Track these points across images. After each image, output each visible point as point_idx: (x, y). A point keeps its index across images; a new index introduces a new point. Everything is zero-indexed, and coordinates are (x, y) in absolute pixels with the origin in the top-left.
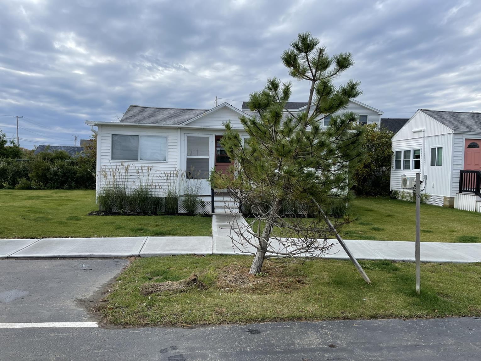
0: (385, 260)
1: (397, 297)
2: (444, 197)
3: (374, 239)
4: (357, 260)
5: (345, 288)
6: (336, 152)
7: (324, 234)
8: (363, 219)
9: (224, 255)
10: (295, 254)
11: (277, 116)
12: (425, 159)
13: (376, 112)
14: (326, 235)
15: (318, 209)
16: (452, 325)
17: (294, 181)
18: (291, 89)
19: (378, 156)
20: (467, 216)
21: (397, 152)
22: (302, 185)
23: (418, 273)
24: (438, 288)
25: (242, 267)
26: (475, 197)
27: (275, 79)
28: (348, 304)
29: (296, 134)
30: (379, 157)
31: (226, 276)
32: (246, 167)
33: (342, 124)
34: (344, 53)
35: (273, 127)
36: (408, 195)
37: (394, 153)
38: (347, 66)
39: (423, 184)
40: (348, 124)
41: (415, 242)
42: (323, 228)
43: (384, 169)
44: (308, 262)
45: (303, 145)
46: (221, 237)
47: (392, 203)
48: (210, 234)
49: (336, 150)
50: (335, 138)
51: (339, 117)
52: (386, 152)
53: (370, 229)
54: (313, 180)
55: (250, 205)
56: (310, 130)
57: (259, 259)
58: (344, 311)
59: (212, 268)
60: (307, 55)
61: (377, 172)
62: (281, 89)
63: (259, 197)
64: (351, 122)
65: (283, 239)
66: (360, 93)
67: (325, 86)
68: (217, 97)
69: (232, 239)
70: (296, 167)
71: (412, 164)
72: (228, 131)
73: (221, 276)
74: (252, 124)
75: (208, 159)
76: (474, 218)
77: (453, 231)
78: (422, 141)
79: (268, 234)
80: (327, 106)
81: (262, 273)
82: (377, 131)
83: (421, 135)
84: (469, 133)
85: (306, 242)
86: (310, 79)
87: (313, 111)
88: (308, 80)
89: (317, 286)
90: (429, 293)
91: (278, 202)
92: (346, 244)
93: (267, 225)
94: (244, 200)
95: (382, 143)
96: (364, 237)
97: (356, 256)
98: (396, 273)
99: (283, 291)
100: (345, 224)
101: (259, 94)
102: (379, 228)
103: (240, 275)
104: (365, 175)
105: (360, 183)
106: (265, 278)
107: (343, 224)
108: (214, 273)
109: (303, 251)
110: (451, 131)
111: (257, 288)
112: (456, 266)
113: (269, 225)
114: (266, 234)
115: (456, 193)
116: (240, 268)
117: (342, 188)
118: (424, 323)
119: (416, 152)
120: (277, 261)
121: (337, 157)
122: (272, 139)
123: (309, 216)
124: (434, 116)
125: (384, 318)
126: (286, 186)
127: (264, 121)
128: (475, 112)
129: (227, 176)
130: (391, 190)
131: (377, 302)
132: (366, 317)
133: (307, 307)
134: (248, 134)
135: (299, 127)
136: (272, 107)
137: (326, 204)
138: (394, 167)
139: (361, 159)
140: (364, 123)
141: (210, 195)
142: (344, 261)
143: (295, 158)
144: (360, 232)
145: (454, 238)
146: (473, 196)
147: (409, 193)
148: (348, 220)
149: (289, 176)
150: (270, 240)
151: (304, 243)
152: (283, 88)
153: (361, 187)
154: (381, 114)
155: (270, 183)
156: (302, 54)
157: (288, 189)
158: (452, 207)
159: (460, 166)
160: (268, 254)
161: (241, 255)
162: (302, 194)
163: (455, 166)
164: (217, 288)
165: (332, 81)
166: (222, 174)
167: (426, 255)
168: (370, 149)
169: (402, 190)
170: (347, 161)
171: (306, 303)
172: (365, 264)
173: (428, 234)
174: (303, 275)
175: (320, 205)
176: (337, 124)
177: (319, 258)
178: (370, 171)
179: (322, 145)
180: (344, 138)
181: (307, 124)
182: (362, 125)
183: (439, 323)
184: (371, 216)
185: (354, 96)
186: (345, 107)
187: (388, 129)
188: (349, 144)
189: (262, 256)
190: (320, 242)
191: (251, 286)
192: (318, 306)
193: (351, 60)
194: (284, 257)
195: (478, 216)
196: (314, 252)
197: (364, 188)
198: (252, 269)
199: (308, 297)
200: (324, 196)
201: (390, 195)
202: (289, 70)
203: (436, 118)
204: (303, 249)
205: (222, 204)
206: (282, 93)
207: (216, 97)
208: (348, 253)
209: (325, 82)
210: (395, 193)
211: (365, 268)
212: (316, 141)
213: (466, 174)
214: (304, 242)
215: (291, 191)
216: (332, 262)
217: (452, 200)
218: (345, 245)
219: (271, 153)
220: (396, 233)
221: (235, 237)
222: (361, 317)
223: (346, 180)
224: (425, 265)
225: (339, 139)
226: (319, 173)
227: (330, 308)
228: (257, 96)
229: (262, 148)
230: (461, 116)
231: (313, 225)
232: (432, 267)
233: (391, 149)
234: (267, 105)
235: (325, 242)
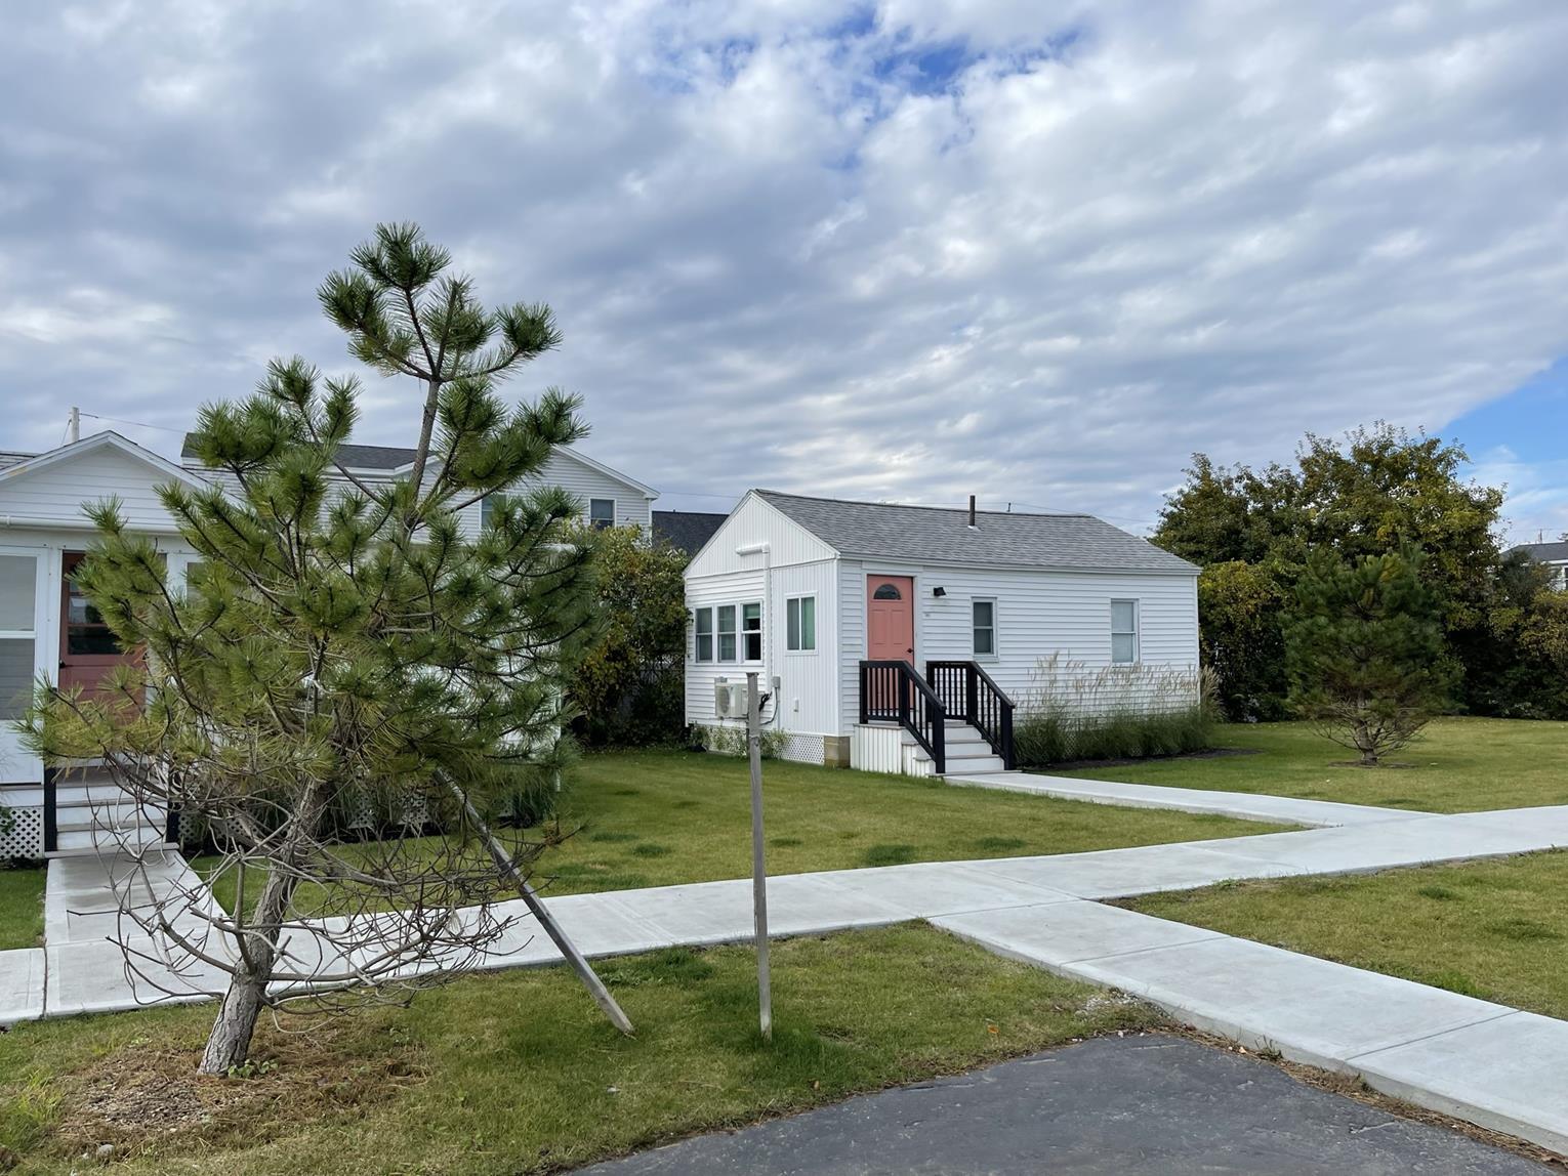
0: (675, 948)
1: (709, 1063)
2: (825, 737)
3: (642, 883)
4: (589, 959)
5: (553, 1062)
6: (516, 613)
7: (482, 889)
8: (606, 823)
9: (94, 1014)
10: (378, 972)
11: (306, 492)
12: (773, 632)
13: (638, 491)
14: (486, 890)
15: (460, 807)
16: (859, 1121)
17: (371, 713)
18: (360, 402)
19: (648, 623)
20: (882, 788)
21: (700, 611)
22: (400, 728)
23: (764, 973)
24: (820, 1014)
25: (168, 1051)
26: (900, 732)
27: (296, 366)
28: (561, 1117)
29: (376, 551)
30: (651, 627)
31: (101, 1100)
32: (185, 670)
33: (530, 524)
34: (531, 303)
35: (291, 528)
36: (735, 737)
37: (691, 613)
38: (541, 344)
39: (772, 702)
40: (548, 524)
41: (752, 880)
42: (476, 867)
43: (667, 661)
44: (427, 993)
45: (403, 589)
46: (83, 944)
47: (692, 766)
48: (35, 938)
49: (515, 607)
50: (508, 568)
51: (519, 502)
52: (669, 613)
53: (630, 853)
54: (441, 708)
55: (205, 811)
56: (427, 541)
57: (238, 1012)
58: (550, 1146)
59: (37, 1078)
60: (409, 296)
61: (646, 671)
62: (319, 400)
63: (238, 778)
64: (560, 519)
65: (337, 924)
66: (582, 433)
67: (471, 402)
68: (76, 409)
69: (123, 947)
70: (380, 668)
71: (740, 646)
72: (111, 538)
73: (78, 1103)
74: (209, 515)
75: (31, 642)
76: (901, 792)
77: (850, 836)
78: (762, 580)
79: (278, 915)
80: (480, 465)
81: (251, 1063)
82: (643, 547)
83: (758, 562)
84: (875, 558)
85: (419, 925)
86: (422, 375)
87: (436, 479)
88: (416, 375)
89: (457, 1075)
90: (797, 1032)
91: (315, 792)
92: (551, 913)
93: (273, 880)
94: (178, 793)
95: (658, 585)
96: (612, 882)
97: (583, 949)
98: (704, 986)
99: (332, 1116)
100: (548, 848)
101: (237, 410)
102: (655, 848)
103: (160, 1085)
104: (612, 681)
105: (598, 709)
106: (262, 1081)
107: (539, 848)
108: (48, 1096)
109: (407, 959)
110: (832, 553)
111: (232, 1126)
112: (862, 939)
113: (282, 880)
114: (267, 913)
115: (854, 726)
116: (160, 1058)
117: (536, 730)
118: (786, 1130)
119: (750, 610)
120: (314, 1007)
121: (519, 630)
122: (287, 566)
123: (430, 830)
124: (790, 511)
125: (673, 1140)
126: (343, 734)
127: (257, 505)
128: (888, 502)
129: (106, 707)
130: (687, 726)
131: (654, 1089)
132: (619, 1150)
133: (421, 1158)
134: (193, 550)
135: (385, 533)
136: (288, 457)
137: (484, 787)
138: (693, 657)
139: (593, 634)
140: (603, 522)
141: (40, 784)
142: (549, 971)
143: (376, 633)
144: (598, 867)
145: (854, 854)
146: (895, 732)
147: (738, 732)
148: (558, 833)
149: (353, 697)
150: (284, 933)
151: (413, 930)
152: (329, 395)
153: (601, 722)
154: (653, 499)
155: (284, 726)
156: (394, 290)
157: (350, 742)
158: (844, 765)
159: (859, 648)
160: (274, 987)
161: (167, 1008)
162: (401, 759)
163: (846, 649)
164: (61, 1153)
165: (496, 386)
166: (79, 699)
167: (783, 917)
168: (624, 601)
169: (718, 723)
170: (549, 643)
171: (418, 1144)
172: (614, 971)
173: (788, 850)
174: (410, 1044)
175: (464, 793)
176: (513, 524)
177: (467, 972)
178: (627, 669)
179: (465, 590)
180: (540, 569)
181: (416, 520)
182: (600, 528)
183: (827, 1122)
184: (633, 810)
185: (565, 440)
186: (539, 472)
187: (672, 542)
188: (555, 590)
189: (254, 999)
190: (468, 918)
191: (203, 1121)
192: (461, 1148)
193: (550, 329)
194: (337, 991)
195: (908, 785)
196: (445, 957)
197: (611, 721)
198: (213, 1055)
199: (425, 1123)
200: (475, 760)
201: (684, 741)
202: (347, 337)
203: (795, 517)
204: (407, 949)
205: (84, 816)
206: (324, 412)
207: (71, 410)
208: (561, 943)
209: (471, 389)
210: (700, 733)
211: (614, 983)
212: (445, 580)
213: (874, 670)
214: (411, 925)
215: (361, 751)
216: (512, 980)
217: (844, 743)
218: (551, 917)
219: (289, 618)
220: (705, 856)
221: (138, 939)
222: (605, 1152)
223: (547, 702)
224: (784, 948)
225: (523, 572)
226: (460, 684)
227: (501, 1146)
228: (229, 416)
229: (254, 598)
230: (854, 512)
231: (444, 859)
232: (801, 949)
233: (683, 602)
234: (268, 450)
235: (484, 916)
